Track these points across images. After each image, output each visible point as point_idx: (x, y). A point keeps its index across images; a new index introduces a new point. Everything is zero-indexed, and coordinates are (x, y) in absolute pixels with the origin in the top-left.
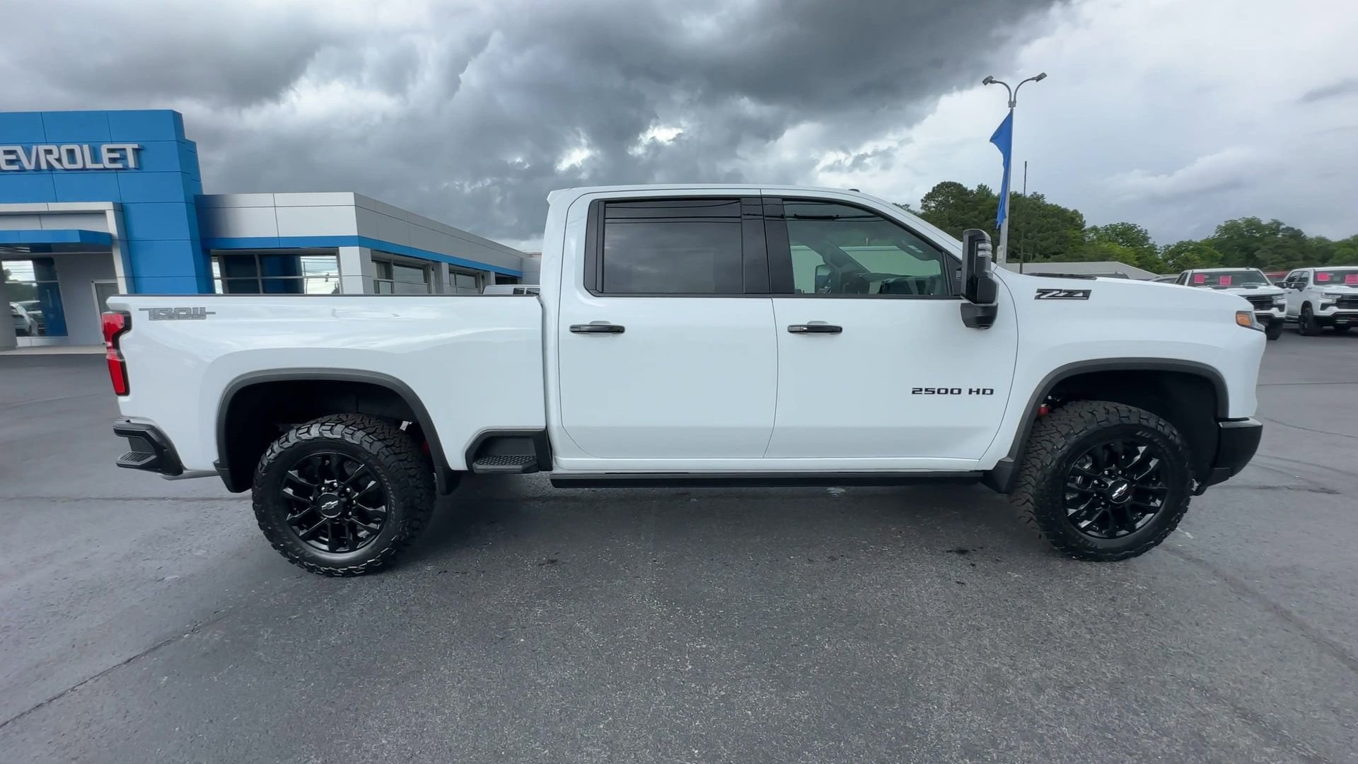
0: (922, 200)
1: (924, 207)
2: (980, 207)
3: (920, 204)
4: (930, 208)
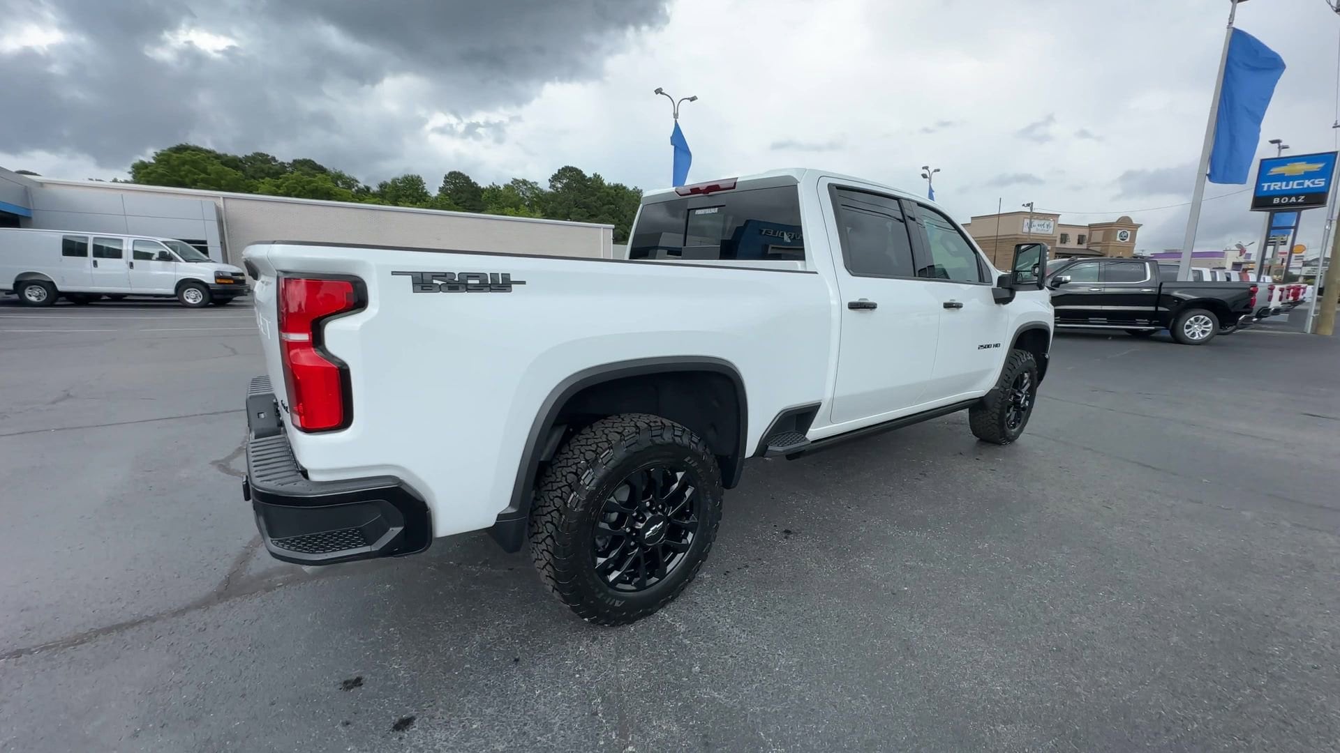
0: (550, 180)
1: (552, 186)
2: (598, 194)
3: (549, 184)
4: (557, 188)
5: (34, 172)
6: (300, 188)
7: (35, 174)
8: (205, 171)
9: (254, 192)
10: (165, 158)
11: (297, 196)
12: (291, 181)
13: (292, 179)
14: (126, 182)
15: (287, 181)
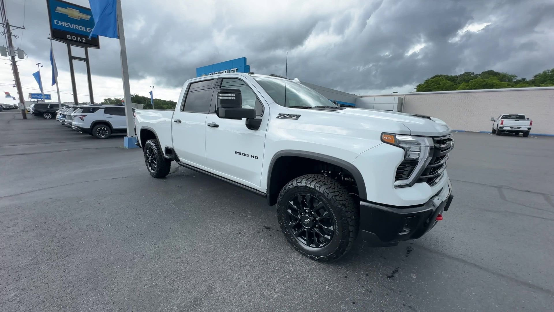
5: (397, 92)
6: (478, 85)
7: (397, 93)
8: (439, 84)
9: (456, 89)
10: (427, 82)
11: (475, 89)
12: (474, 82)
13: (475, 82)
14: (416, 92)
15: (472, 82)
